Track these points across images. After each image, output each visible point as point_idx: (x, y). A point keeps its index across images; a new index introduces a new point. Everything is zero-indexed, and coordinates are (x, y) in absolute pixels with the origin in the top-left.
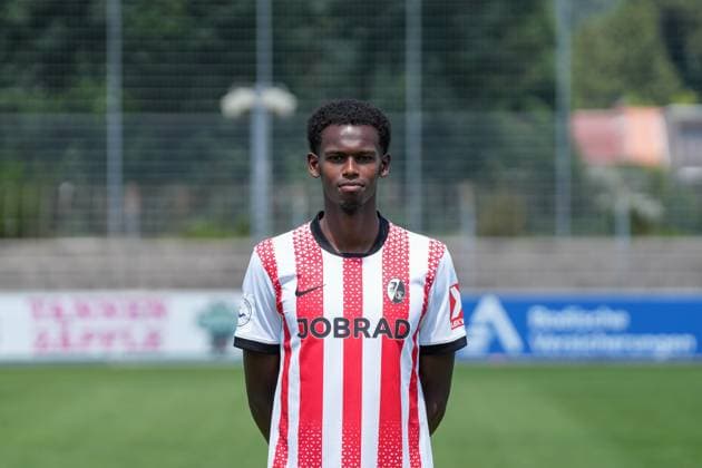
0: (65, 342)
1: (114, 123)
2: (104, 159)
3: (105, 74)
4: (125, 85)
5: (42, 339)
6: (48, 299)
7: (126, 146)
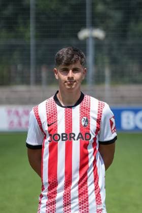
0: (20, 124)
1: (33, 42)
2: (29, 55)
3: (29, 24)
4: (37, 28)
5: (12, 123)
6: (14, 108)
7: (36, 51)
